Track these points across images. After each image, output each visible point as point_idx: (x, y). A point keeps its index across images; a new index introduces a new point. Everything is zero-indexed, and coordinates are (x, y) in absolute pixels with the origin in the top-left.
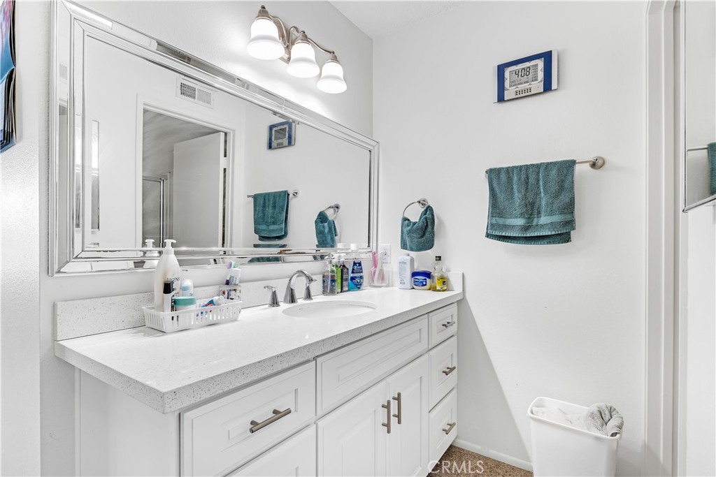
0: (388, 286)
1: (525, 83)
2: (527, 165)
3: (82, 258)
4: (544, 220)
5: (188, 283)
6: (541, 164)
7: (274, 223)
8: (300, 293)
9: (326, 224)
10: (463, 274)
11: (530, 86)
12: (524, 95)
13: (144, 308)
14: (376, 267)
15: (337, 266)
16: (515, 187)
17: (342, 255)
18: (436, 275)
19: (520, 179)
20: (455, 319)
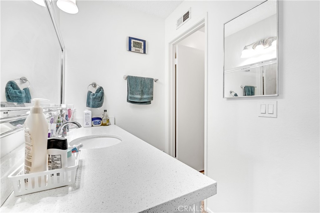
1: (138, 48)
9: (23, 91)
10: (115, 117)
12: (137, 52)
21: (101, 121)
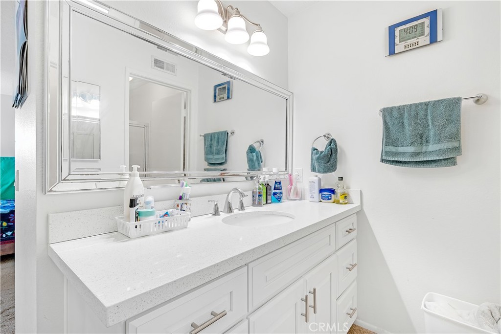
0: (301, 199)
1: (413, 38)
2: (416, 104)
3: (68, 180)
4: (432, 147)
5: (150, 198)
6: (429, 102)
7: (218, 154)
8: (235, 205)
9: (254, 154)
10: (361, 191)
11: (417, 40)
12: (412, 48)
13: (116, 218)
14: (291, 185)
15: (263, 185)
16: (406, 121)
17: (266, 176)
18: (339, 191)
19: (410, 115)
20: (355, 226)
21: (332, 195)
